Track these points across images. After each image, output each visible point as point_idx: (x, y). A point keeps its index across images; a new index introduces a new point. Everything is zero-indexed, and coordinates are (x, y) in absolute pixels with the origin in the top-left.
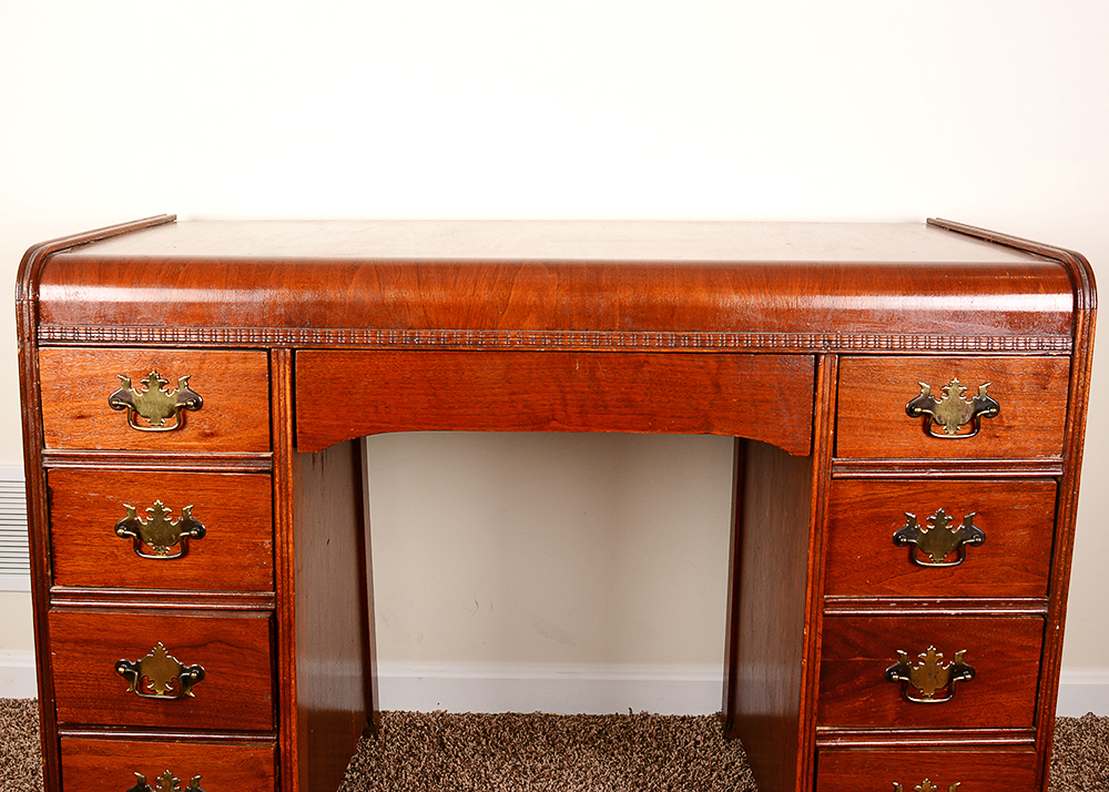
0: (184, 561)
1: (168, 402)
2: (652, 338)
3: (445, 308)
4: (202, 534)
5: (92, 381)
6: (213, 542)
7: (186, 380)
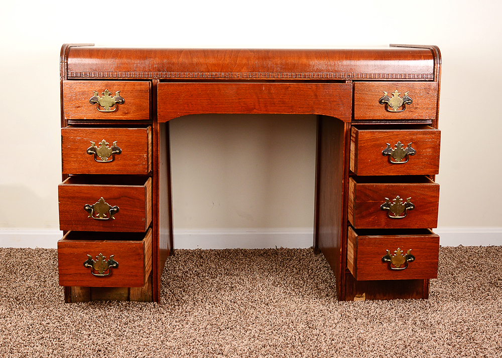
0: (113, 163)
1: (112, 101)
2: (287, 75)
3: (214, 65)
4: (120, 152)
5: (83, 93)
6: (124, 155)
7: (119, 93)
